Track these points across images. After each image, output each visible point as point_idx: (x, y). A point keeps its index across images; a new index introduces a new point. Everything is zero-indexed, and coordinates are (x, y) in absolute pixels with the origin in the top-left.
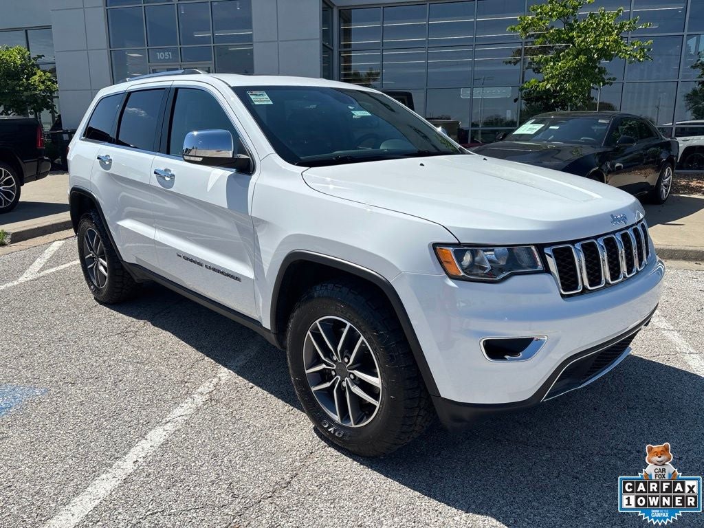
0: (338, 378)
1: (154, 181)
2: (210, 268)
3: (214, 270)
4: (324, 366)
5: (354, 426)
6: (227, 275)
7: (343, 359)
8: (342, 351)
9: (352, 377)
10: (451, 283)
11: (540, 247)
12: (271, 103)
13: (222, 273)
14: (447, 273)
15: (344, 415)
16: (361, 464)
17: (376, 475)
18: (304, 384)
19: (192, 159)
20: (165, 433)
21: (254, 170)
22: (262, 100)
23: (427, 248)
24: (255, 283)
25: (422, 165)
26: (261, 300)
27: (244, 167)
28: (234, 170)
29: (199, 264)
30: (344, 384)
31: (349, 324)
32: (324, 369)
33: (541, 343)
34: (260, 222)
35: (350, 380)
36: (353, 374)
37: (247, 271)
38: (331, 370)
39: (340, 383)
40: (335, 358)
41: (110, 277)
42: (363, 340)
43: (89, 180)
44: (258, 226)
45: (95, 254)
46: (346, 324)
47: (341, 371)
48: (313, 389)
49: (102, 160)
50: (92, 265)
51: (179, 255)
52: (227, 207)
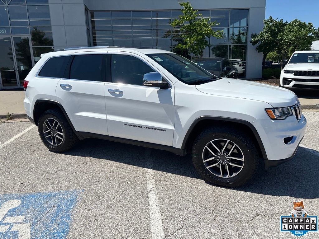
0: (221, 161)
1: (109, 95)
2: (147, 128)
3: (149, 128)
4: (213, 158)
5: (229, 177)
6: (158, 129)
7: (224, 153)
8: (224, 151)
10: (272, 121)
12: (162, 61)
13: (154, 129)
14: (270, 118)
15: (224, 174)
19: (148, 84)
20: (154, 194)
21: (170, 88)
22: (159, 60)
23: (264, 111)
24: (175, 132)
25: (229, 82)
26: (178, 137)
28: (160, 88)
30: (224, 163)
33: (296, 137)
34: (179, 107)
35: (228, 161)
36: (229, 158)
37: (170, 127)
38: (217, 159)
39: (222, 163)
40: (219, 154)
41: (66, 139)
42: (236, 146)
43: (54, 95)
44: (178, 109)
45: (52, 130)
46: (227, 141)
47: (223, 158)
48: (207, 167)
49: (63, 87)
50: (50, 135)
51: (125, 124)
52: (160, 103)
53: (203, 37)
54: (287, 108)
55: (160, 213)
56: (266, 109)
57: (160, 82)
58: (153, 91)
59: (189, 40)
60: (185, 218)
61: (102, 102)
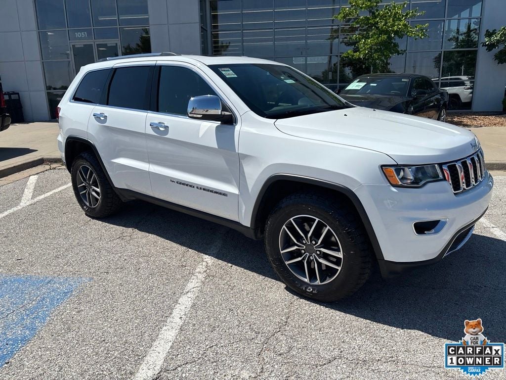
0: (307, 255)
1: (150, 131)
2: (201, 189)
3: (204, 189)
4: (296, 247)
5: (320, 284)
6: (216, 192)
7: (311, 241)
8: (311, 237)
9: (318, 253)
10: (394, 189)
11: (440, 165)
12: (236, 76)
13: (212, 191)
14: (390, 183)
15: (312, 277)
16: (326, 307)
17: (338, 313)
18: (280, 261)
19: (195, 116)
20: (190, 299)
21: (236, 122)
22: (230, 74)
24: (240, 199)
25: (345, 115)
26: (244, 207)
27: (228, 120)
28: (220, 122)
29: (191, 186)
30: (311, 258)
31: (317, 220)
32: (297, 249)
33: (445, 223)
34: (245, 156)
35: (317, 255)
36: (319, 251)
37: (232, 189)
38: (302, 249)
39: (309, 257)
40: (304, 242)
41: (103, 199)
42: (329, 229)
43: (86, 131)
44: (243, 160)
45: (87, 183)
46: (315, 220)
47: (310, 250)
48: (287, 263)
49: (97, 117)
50: (85, 191)
51: (172, 180)
52: (217, 147)
53: (390, 38)
54: (433, 165)
55: (177, 331)
56: (382, 166)
57: (219, 112)
58: (210, 128)
59: (364, 43)
60: (212, 345)
61: (142, 142)
